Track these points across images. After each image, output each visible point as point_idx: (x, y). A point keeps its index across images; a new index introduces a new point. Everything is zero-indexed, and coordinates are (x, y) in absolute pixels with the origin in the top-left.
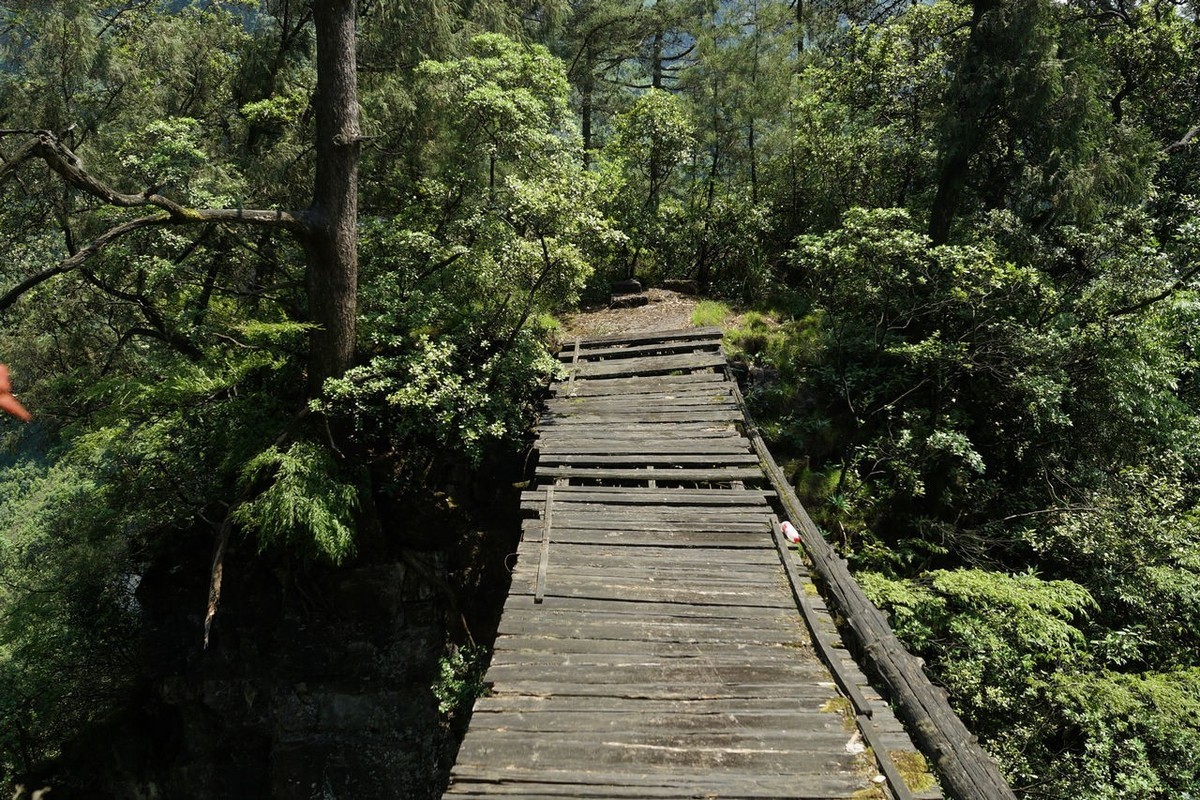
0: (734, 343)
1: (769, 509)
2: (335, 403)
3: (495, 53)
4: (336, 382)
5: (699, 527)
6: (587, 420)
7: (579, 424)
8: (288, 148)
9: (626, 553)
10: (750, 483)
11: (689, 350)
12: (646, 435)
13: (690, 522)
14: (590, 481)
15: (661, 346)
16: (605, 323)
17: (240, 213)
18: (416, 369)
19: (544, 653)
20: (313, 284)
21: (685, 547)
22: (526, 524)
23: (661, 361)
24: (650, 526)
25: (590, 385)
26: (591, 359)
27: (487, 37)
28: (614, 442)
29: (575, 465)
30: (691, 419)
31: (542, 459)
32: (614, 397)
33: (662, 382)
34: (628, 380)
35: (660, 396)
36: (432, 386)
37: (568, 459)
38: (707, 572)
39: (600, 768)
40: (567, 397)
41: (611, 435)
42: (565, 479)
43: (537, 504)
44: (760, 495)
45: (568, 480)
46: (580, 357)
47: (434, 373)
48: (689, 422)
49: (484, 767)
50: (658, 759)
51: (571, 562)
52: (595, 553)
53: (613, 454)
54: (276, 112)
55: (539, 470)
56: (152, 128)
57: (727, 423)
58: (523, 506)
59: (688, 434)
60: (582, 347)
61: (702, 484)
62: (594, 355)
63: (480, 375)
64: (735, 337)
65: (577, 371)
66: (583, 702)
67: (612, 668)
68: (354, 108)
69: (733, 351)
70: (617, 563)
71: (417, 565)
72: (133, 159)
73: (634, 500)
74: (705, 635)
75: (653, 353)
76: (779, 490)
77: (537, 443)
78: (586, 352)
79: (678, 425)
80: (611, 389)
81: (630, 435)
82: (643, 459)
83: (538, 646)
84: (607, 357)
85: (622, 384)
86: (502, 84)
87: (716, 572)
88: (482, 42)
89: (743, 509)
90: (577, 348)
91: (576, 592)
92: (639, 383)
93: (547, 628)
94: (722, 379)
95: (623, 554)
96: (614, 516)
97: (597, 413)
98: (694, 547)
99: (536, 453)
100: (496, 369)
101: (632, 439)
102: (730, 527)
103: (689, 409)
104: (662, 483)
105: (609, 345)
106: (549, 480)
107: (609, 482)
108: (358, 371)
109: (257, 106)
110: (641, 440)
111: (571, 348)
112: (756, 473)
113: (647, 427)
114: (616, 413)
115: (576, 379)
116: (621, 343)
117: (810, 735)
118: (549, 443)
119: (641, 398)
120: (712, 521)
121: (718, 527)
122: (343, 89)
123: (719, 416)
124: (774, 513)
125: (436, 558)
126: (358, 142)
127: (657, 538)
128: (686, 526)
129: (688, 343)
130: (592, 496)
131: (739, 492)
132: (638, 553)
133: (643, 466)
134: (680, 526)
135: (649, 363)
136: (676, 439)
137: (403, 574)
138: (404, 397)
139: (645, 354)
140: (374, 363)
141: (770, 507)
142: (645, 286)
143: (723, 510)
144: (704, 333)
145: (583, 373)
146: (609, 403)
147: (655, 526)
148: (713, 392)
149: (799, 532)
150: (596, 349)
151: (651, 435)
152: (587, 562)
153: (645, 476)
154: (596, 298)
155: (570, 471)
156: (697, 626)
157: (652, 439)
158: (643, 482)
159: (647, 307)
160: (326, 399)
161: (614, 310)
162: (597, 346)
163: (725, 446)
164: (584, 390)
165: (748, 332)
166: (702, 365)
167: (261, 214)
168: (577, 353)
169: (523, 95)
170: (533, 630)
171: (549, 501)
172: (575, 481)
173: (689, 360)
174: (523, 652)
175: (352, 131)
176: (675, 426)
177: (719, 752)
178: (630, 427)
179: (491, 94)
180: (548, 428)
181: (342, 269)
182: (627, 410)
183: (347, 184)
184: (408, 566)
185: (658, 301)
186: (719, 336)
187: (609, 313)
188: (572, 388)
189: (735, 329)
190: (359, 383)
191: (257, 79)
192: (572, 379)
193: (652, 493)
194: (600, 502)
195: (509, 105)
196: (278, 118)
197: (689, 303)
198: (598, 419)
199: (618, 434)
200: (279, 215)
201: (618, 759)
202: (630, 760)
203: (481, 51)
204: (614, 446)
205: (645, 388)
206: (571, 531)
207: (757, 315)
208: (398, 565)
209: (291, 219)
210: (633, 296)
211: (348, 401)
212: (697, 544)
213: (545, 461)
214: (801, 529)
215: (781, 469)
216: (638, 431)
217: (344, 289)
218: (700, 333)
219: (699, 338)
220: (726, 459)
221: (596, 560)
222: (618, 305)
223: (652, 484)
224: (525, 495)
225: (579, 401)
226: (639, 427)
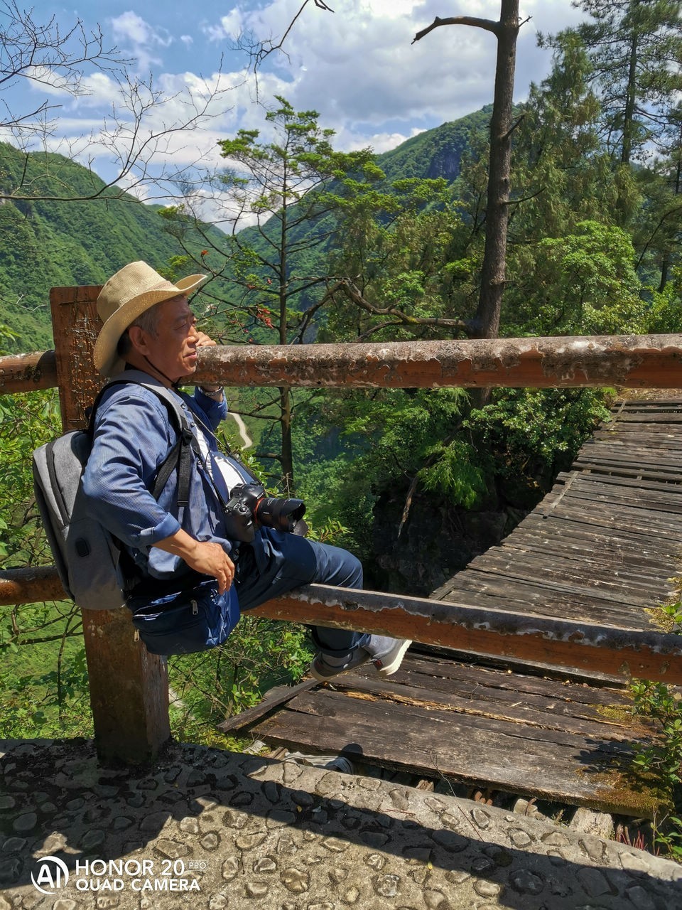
2: (477, 423)
3: (589, 232)
4: (478, 411)
5: (655, 500)
6: (615, 443)
7: (609, 445)
8: (468, 287)
9: (605, 506)
12: (647, 454)
13: (651, 497)
14: (606, 473)
15: (676, 408)
16: (646, 393)
17: (437, 320)
18: (520, 406)
19: (537, 537)
21: (641, 508)
22: (556, 486)
23: (674, 416)
24: (625, 496)
25: (624, 425)
26: (629, 411)
27: (585, 223)
28: (625, 455)
29: (597, 464)
31: (578, 459)
32: (636, 433)
33: (669, 427)
34: (648, 425)
35: (665, 434)
36: (529, 418)
37: (594, 460)
38: (647, 520)
39: (536, 577)
40: (607, 431)
41: (626, 452)
42: (588, 470)
43: (566, 478)
45: (590, 470)
46: (623, 410)
47: (531, 410)
48: (677, 450)
49: (483, 566)
50: (567, 579)
51: (570, 505)
52: (587, 503)
53: (622, 461)
54: (462, 267)
55: (574, 464)
56: (400, 277)
58: (558, 478)
59: (673, 456)
60: (627, 405)
61: (671, 481)
62: (633, 410)
63: (558, 415)
65: (619, 418)
66: (544, 556)
67: (569, 548)
68: (503, 265)
70: (596, 509)
71: (514, 516)
72: (390, 292)
73: (624, 483)
74: (628, 545)
75: (671, 411)
77: (580, 451)
78: (628, 408)
79: (670, 451)
80: (635, 429)
81: (637, 453)
82: (639, 465)
83: (535, 534)
84: (641, 411)
85: (644, 427)
86: (589, 251)
87: (653, 521)
88: (581, 226)
90: (623, 405)
91: (567, 517)
92: (655, 427)
93: (543, 528)
95: (603, 506)
96: (607, 489)
97: (622, 440)
98: (647, 509)
99: (577, 456)
100: (568, 413)
101: (638, 455)
104: (645, 478)
105: (645, 405)
106: (580, 469)
107: (614, 474)
108: (490, 407)
109: (453, 264)
110: (643, 456)
111: (619, 405)
113: (650, 450)
114: (633, 441)
115: (617, 421)
116: (652, 405)
117: (652, 586)
118: (584, 453)
119: (652, 435)
120: (664, 498)
122: (498, 255)
126: (503, 283)
127: (627, 502)
128: (647, 499)
130: (599, 479)
132: (611, 507)
133: (639, 468)
134: (643, 498)
135: (666, 416)
136: (664, 457)
138: (512, 423)
139: (666, 411)
140: (499, 403)
143: (674, 495)
145: (622, 419)
146: (632, 435)
147: (629, 496)
150: (633, 406)
151: (651, 454)
152: (580, 506)
153: (637, 474)
155: (594, 466)
156: (626, 541)
158: (634, 477)
160: (472, 420)
162: (638, 405)
164: (619, 428)
167: (448, 321)
168: (622, 408)
169: (601, 257)
170: (537, 528)
171: (573, 479)
172: (594, 471)
174: (526, 535)
175: (501, 277)
176: (667, 451)
177: (597, 583)
178: (638, 449)
179: (580, 257)
180: (590, 445)
182: (641, 440)
183: (495, 306)
184: (509, 515)
188: (612, 426)
190: (490, 413)
191: (456, 251)
192: (614, 421)
193: (638, 481)
194: (602, 482)
195: (591, 263)
196: (463, 271)
198: (621, 443)
199: (630, 452)
200: (457, 322)
201: (546, 575)
202: (552, 576)
203: (580, 232)
204: (625, 457)
205: (657, 430)
206: (580, 492)
209: (464, 324)
211: (484, 422)
212: (649, 508)
216: (642, 451)
221: (586, 506)
223: (639, 478)
224: (561, 474)
225: (613, 433)
226: (644, 449)
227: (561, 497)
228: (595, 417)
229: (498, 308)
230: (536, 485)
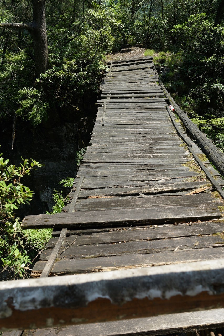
0: (156, 61)
1: (166, 103)
2: (44, 80)
4: (43, 74)
5: (146, 107)
6: (115, 83)
7: (113, 84)
9: (126, 114)
10: (160, 97)
11: (144, 63)
12: (131, 86)
13: (144, 106)
14: (116, 98)
15: (135, 62)
16: (119, 57)
17: (12, 24)
19: (105, 137)
20: (35, 46)
21: (143, 112)
22: (99, 108)
23: (135, 66)
25: (115, 73)
28: (122, 88)
30: (144, 81)
31: (102, 92)
32: (122, 76)
33: (136, 72)
34: (126, 72)
35: (135, 75)
37: (110, 92)
38: (149, 118)
39: (121, 159)
40: (109, 77)
41: (122, 86)
42: (109, 97)
43: (102, 103)
44: (163, 100)
46: (112, 66)
48: (143, 82)
49: (90, 160)
50: (136, 157)
51: (111, 116)
52: (118, 114)
53: (122, 91)
55: (102, 95)
57: (154, 82)
58: (98, 104)
59: (143, 85)
60: (113, 63)
62: (116, 66)
64: (157, 59)
65: (111, 70)
66: (116, 146)
67: (123, 139)
69: (156, 63)
70: (124, 116)
71: (69, 127)
73: (128, 101)
74: (148, 132)
75: (133, 64)
76: (169, 98)
77: (101, 89)
78: (114, 65)
79: (141, 83)
80: (121, 74)
81: (127, 86)
82: (131, 92)
83: (103, 135)
84: (120, 66)
85: (124, 73)
87: (151, 118)
89: (159, 103)
90: (111, 64)
91: (113, 123)
92: (129, 72)
93: (105, 131)
94: (153, 70)
95: (125, 114)
96: (123, 106)
97: (117, 81)
98: (145, 112)
99: (101, 91)
100: (89, 69)
101: (128, 87)
102: (155, 107)
103: (144, 79)
104: (136, 97)
105: (120, 62)
106: (105, 98)
107: (121, 98)
108: (49, 71)
110: (130, 87)
111: (110, 64)
112: (162, 94)
113: (132, 84)
114: (123, 80)
115: (111, 72)
116: (124, 62)
117: (175, 151)
118: (103, 89)
119: (130, 76)
120: (150, 106)
121: (151, 107)
123: (152, 80)
124: (167, 104)
125: (75, 125)
127: (135, 110)
128: (143, 107)
129: (143, 61)
130: (117, 101)
131: (158, 99)
132: (130, 114)
133: (131, 93)
134: (141, 107)
135: (132, 67)
136: (140, 86)
137: (66, 129)
139: (131, 64)
140: (53, 68)
141: (166, 102)
142: (130, 46)
143: (153, 103)
144: (148, 58)
145: (113, 71)
146: (121, 78)
147: (134, 107)
148: (150, 74)
149: (174, 108)
150: (116, 64)
151: (133, 86)
152: (116, 116)
153: (131, 96)
154: (116, 50)
155: (111, 95)
156: (146, 130)
157: (133, 87)
158: (131, 97)
159: (131, 52)
160: (41, 79)
161: (122, 53)
162: (117, 63)
163: (154, 88)
164: (114, 75)
165: (161, 58)
166: (147, 67)
167: (18, 24)
168: (111, 65)
170: (102, 131)
171: (105, 103)
172: (112, 98)
173: (143, 66)
174: (99, 137)
176: (139, 83)
177: (151, 155)
178: (127, 84)
180: (104, 85)
181: (43, 41)
182: (126, 79)
183: (42, 14)
184: (67, 127)
185: (134, 50)
186: (152, 59)
187: (120, 54)
188: (110, 74)
189: (157, 57)
192: (110, 72)
193: (133, 100)
194: (119, 102)
197: (143, 50)
198: (118, 82)
199: (123, 86)
200: (24, 25)
201: (125, 157)
202: (128, 157)
204: (122, 89)
205: (131, 74)
206: (111, 109)
207: (163, 53)
208: (64, 127)
209: (27, 26)
210: (127, 49)
211: (47, 79)
212: (146, 111)
213: (103, 93)
214: (175, 107)
215: (170, 93)
216: (129, 85)
217: (44, 47)
218: (146, 58)
219: (146, 60)
220: (154, 91)
221: (118, 116)
222: (123, 52)
223: (133, 98)
224: (98, 101)
225: (112, 78)
226: (129, 84)
227: (104, 113)
228: (101, 70)
229: (44, 15)
230: (78, 110)
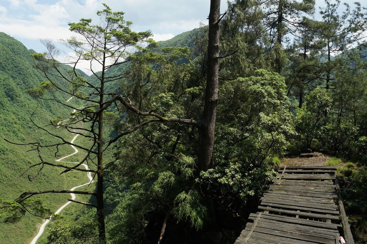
0: (341, 172)
1: (337, 231)
2: (204, 179)
3: (262, 75)
4: (204, 173)
5: (309, 234)
6: (281, 193)
7: (278, 194)
8: (198, 102)
9: (278, 239)
10: (333, 221)
11: (323, 173)
12: (300, 200)
13: (306, 231)
14: (277, 213)
15: (313, 171)
16: (296, 162)
17: (180, 119)
18: (227, 170)
20: (200, 142)
21: (301, 240)
22: (248, 224)
23: (313, 176)
24: (290, 231)
25: (286, 181)
26: (289, 173)
27: (260, 70)
28: (288, 201)
29: (272, 207)
30: (318, 196)
31: (262, 203)
32: (293, 186)
33: (311, 183)
34: (299, 181)
35: (309, 187)
36: (233, 176)
37: (271, 204)
40: (277, 185)
41: (288, 199)
42: (267, 211)
43: (254, 218)
44: (335, 226)
45: (268, 212)
46: (285, 172)
47: (233, 172)
48: (317, 197)
51: (257, 239)
52: (268, 237)
53: (286, 205)
54: (195, 91)
55: (259, 207)
56: (160, 95)
57: (331, 199)
58: (249, 218)
59: (315, 201)
60: (286, 169)
61: (316, 219)
62: (290, 172)
63: (250, 175)
64: (341, 170)
65: (283, 176)
68: (217, 90)
69: (340, 175)
70: (273, 242)
72: (155, 104)
73: (288, 221)
75: (311, 173)
76: (344, 225)
77: (262, 198)
78: (288, 171)
79: (313, 198)
80: (292, 184)
81: (294, 199)
82: (296, 208)
84: (295, 173)
85: (297, 182)
86: (263, 85)
88: (258, 72)
89: (327, 230)
90: (285, 169)
92: (303, 182)
94: (333, 184)
95: (277, 239)
96: (279, 226)
97: (285, 191)
98: (304, 240)
99: (261, 201)
101: (295, 201)
102: (320, 235)
103: (318, 193)
104: (301, 217)
105: (296, 169)
106: (262, 210)
107: (283, 214)
108: (211, 170)
109: (189, 89)
110: (298, 201)
111: (282, 169)
112: (337, 218)
113: (302, 197)
114: (292, 191)
115: (282, 179)
116: (300, 169)
118: (264, 199)
119: (302, 187)
120: (314, 232)
121: (315, 235)
122: (213, 85)
123: (328, 196)
124: (339, 233)
125: (233, 232)
126: (217, 100)
127: (292, 235)
128: (304, 233)
129: (323, 170)
130: (274, 218)
131: (329, 223)
132: (283, 239)
133: (296, 210)
134: (301, 232)
135: (308, 176)
136: (310, 202)
137: (221, 236)
138: (223, 180)
139: (308, 173)
140: (216, 168)
141: (338, 231)
142: (314, 150)
143: (320, 229)
144: (330, 168)
145: (285, 177)
146: (291, 188)
147: (292, 231)
148: (328, 188)
149: (346, 241)
151: (302, 200)
152: (263, 239)
153: (295, 214)
154: (293, 153)
155: (270, 208)
157: (302, 201)
158: (294, 216)
159: (313, 158)
160: (200, 178)
161: (301, 158)
162: (292, 169)
163: (328, 207)
164: (284, 183)
165: (347, 169)
166: (326, 178)
167: (187, 120)
168: (284, 171)
169: (270, 89)
171: (258, 217)
172: (271, 212)
173: (322, 176)
175: (216, 97)
176: (311, 198)
178: (295, 197)
179: (257, 87)
180: (267, 194)
181: (209, 138)
182: (296, 191)
183: (213, 113)
184: (223, 234)
185: (317, 156)
186: (335, 169)
187: (299, 159)
188: (279, 182)
189: (342, 168)
190: (211, 173)
191: (192, 83)
192: (280, 179)
193: (297, 220)
194: (276, 220)
195: (263, 91)
196: (195, 93)
197: (328, 158)
198: (285, 193)
199: (290, 199)
200: (192, 121)
203: (257, 74)
204: (288, 202)
205: (304, 184)
206: (262, 228)
207: (351, 163)
208: (220, 233)
209: (195, 122)
210: (307, 154)
211: (207, 179)
212: (305, 240)
213: (263, 204)
214: (347, 240)
215: (347, 218)
216: (297, 198)
217: (209, 144)
218: (328, 168)
219: (328, 169)
220: (327, 211)
221: (267, 239)
222: (302, 157)
223: (297, 217)
224: (251, 214)
225: (281, 186)
226: (298, 197)
227: (251, 233)
229: (215, 114)
230: (238, 216)
